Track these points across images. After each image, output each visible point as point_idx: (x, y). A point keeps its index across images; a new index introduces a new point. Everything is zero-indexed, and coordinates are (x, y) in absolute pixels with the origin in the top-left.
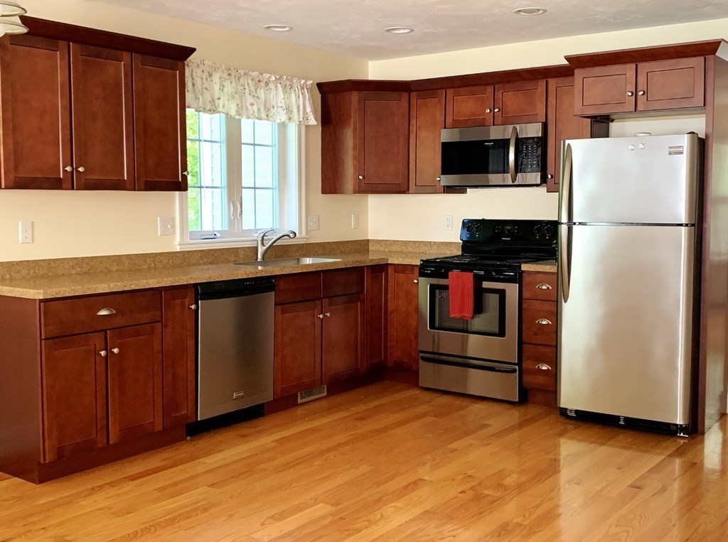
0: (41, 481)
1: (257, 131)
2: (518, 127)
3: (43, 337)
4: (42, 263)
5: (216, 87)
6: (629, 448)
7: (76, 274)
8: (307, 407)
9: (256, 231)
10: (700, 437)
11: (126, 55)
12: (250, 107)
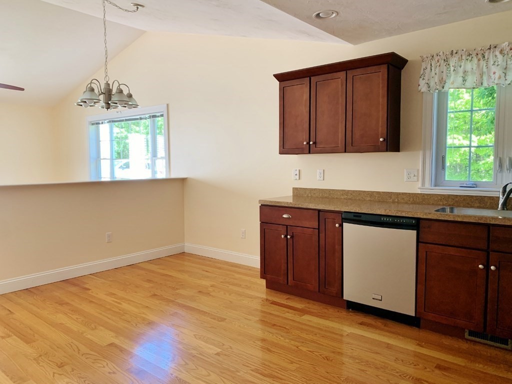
7: (344, 199)
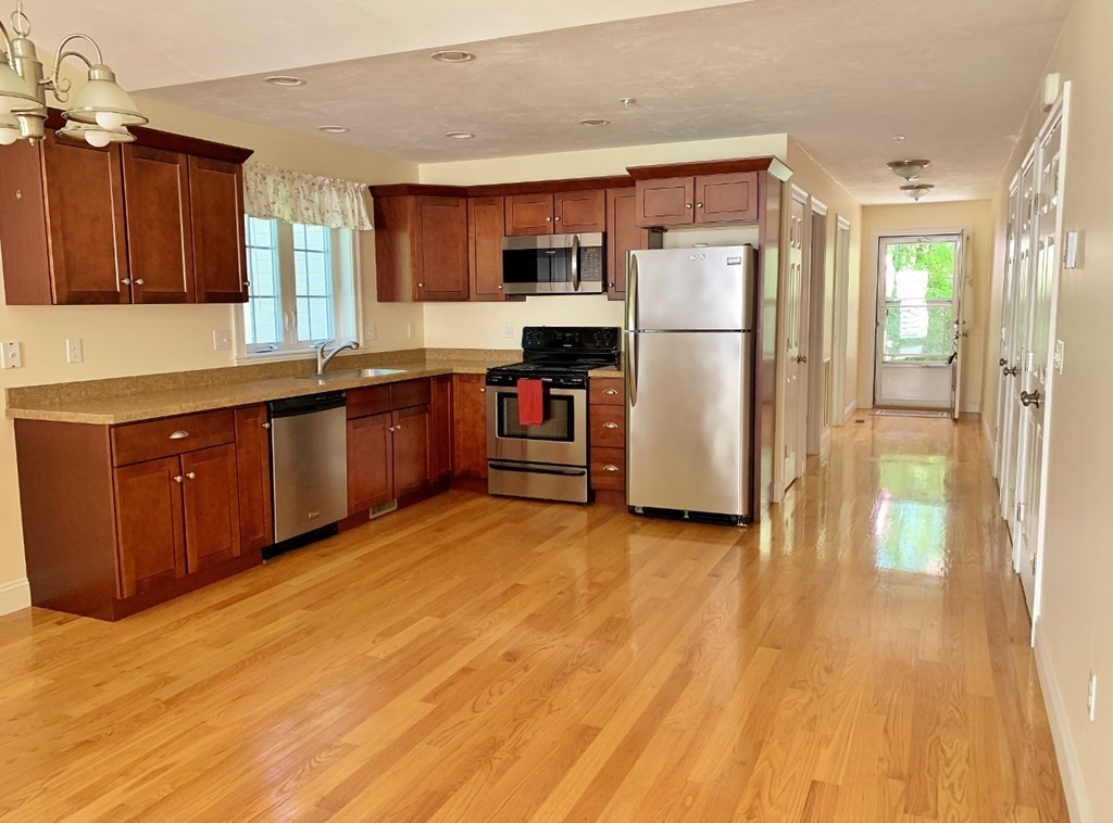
0: (117, 618)
1: (308, 236)
2: (578, 235)
3: (115, 465)
4: (93, 384)
5: (271, 191)
6: (698, 540)
7: (134, 394)
8: (380, 522)
9: (312, 342)
10: (755, 526)
11: (181, 157)
12: (305, 212)
